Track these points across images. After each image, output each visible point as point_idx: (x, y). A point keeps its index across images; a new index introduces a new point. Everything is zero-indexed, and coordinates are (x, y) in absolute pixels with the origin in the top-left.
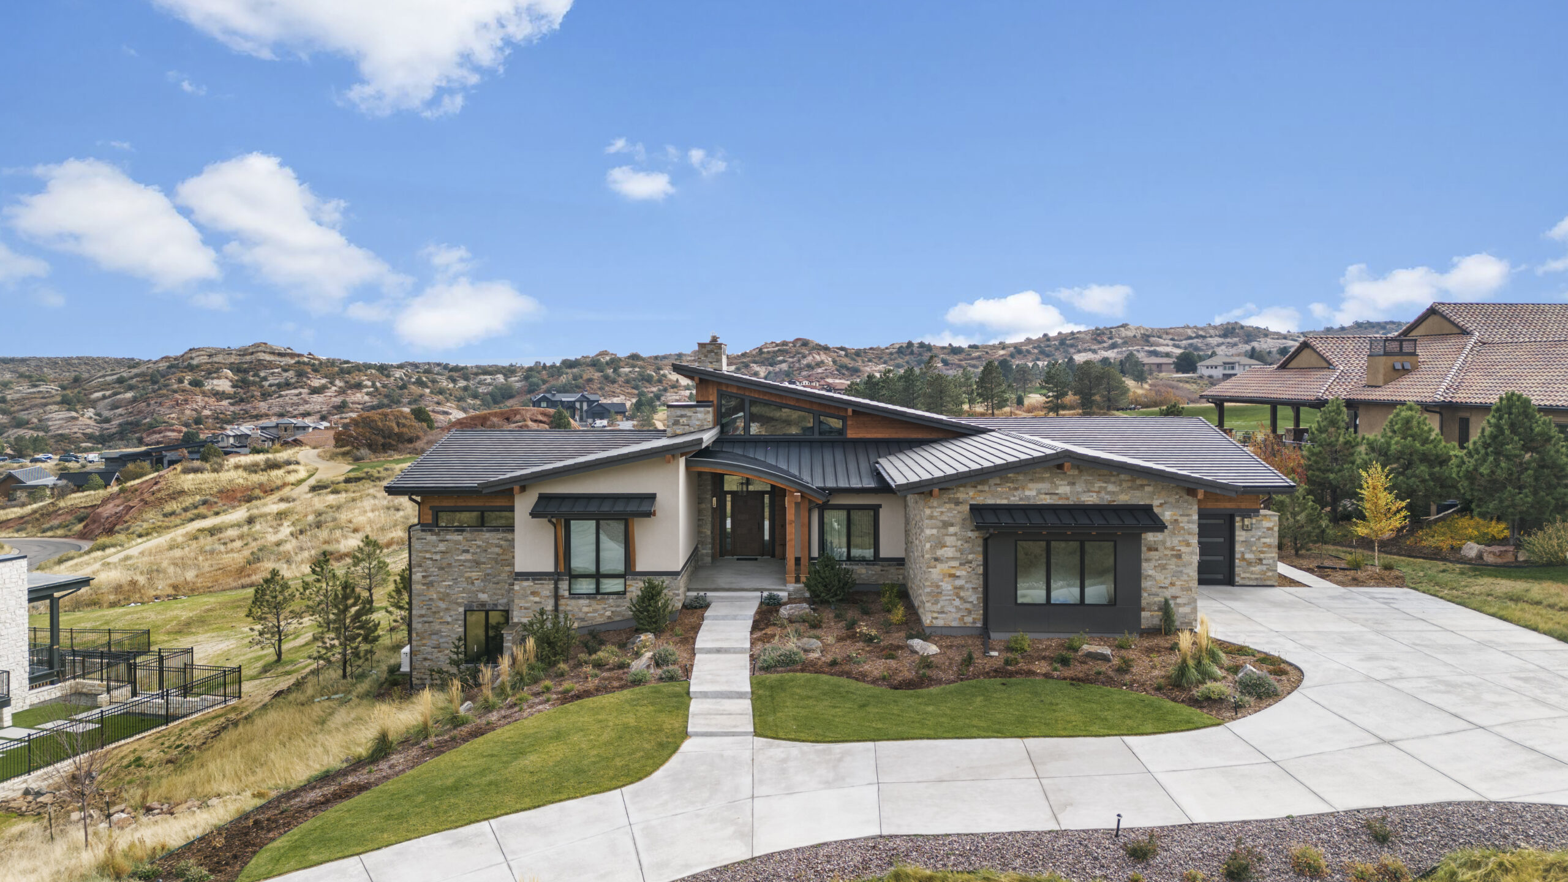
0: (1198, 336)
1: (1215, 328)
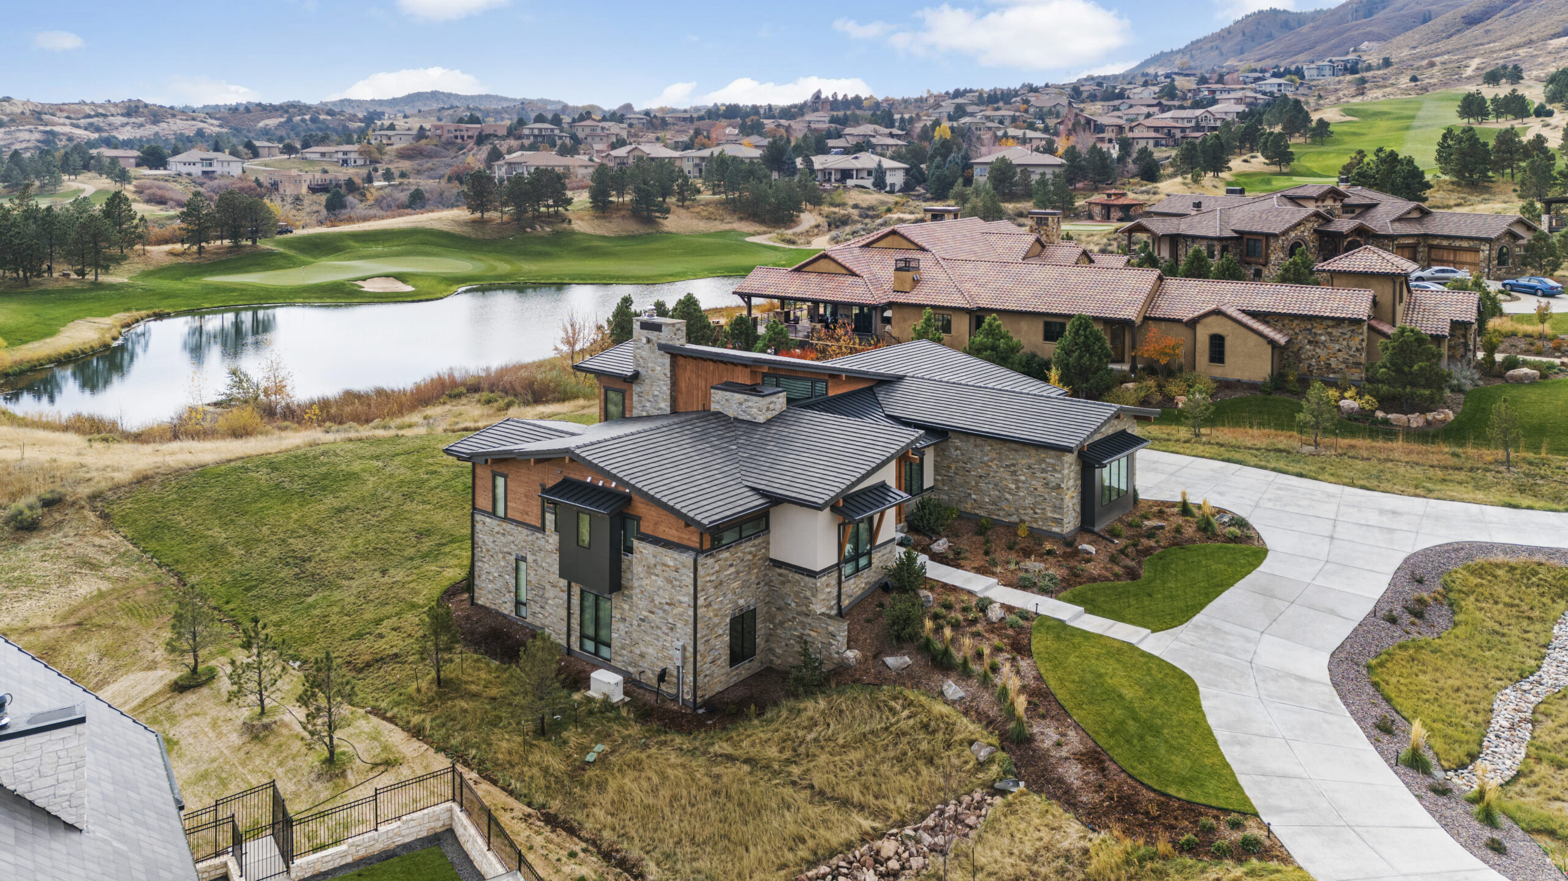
0: (98, 115)
1: (116, 105)
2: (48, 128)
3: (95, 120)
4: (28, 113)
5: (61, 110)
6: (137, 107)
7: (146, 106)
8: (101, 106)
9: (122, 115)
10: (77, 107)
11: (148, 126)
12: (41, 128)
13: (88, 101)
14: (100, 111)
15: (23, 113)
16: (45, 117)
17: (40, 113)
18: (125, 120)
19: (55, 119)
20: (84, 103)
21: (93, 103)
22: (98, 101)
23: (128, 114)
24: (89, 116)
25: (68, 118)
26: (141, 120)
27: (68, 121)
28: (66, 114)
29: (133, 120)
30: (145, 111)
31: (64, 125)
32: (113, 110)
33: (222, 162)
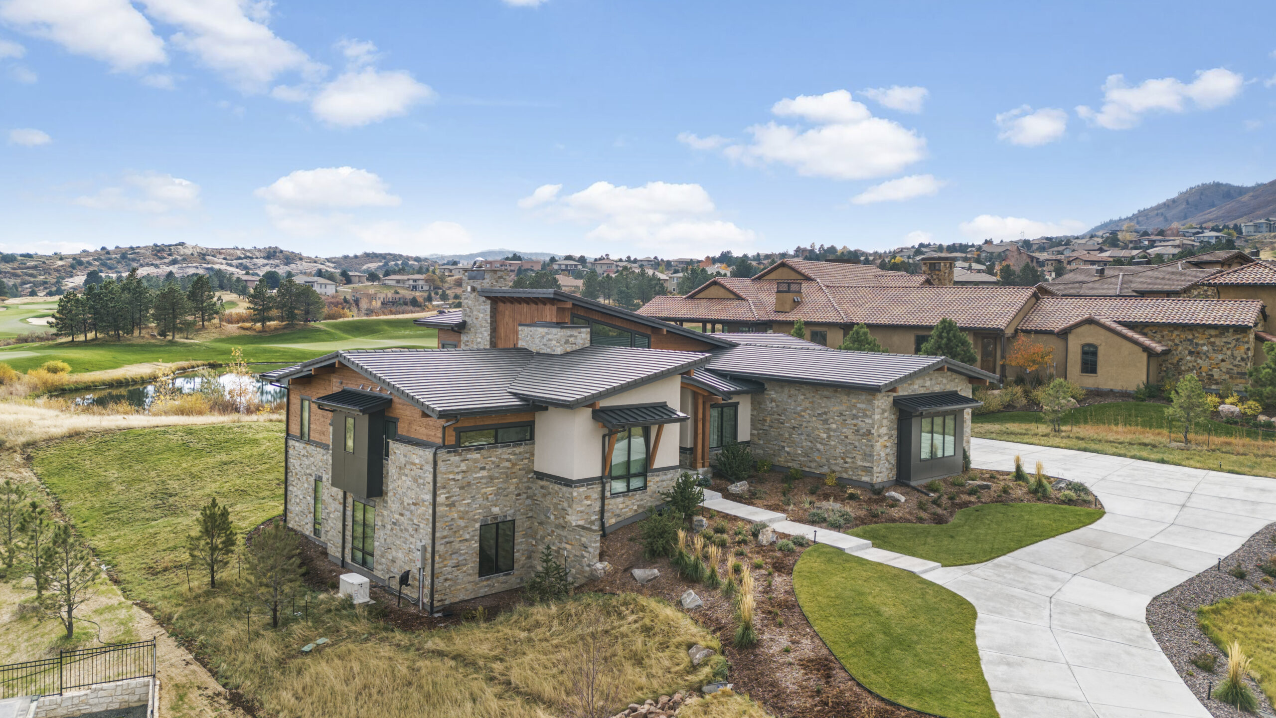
0: (246, 257)
1: (260, 250)
2: (209, 266)
3: (244, 261)
4: (196, 254)
5: (220, 253)
6: (275, 252)
7: (281, 252)
8: (249, 251)
9: (264, 258)
10: (232, 251)
11: (282, 267)
12: (204, 265)
13: (240, 247)
14: (248, 254)
15: (192, 254)
16: (208, 258)
17: (204, 255)
18: (266, 261)
19: (215, 259)
20: (237, 249)
21: (243, 249)
22: (247, 247)
23: (268, 257)
24: (240, 258)
25: (225, 259)
26: (278, 261)
27: (224, 261)
28: (223, 256)
29: (271, 262)
30: (281, 255)
31: (222, 264)
32: (257, 254)
33: (321, 285)
